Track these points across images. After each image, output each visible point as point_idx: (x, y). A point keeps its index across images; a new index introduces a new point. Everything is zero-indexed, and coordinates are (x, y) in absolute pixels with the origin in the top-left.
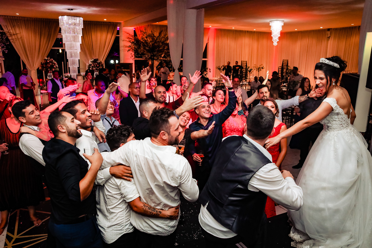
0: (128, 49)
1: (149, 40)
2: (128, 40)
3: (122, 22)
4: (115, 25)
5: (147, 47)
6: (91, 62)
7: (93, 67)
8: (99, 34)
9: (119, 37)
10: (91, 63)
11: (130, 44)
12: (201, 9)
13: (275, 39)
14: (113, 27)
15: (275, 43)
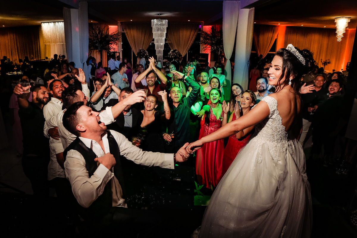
3: (203, 22)
4: (198, 24)
6: (171, 52)
7: (172, 55)
12: (252, 9)
13: (340, 35)
14: (195, 26)
15: (339, 39)
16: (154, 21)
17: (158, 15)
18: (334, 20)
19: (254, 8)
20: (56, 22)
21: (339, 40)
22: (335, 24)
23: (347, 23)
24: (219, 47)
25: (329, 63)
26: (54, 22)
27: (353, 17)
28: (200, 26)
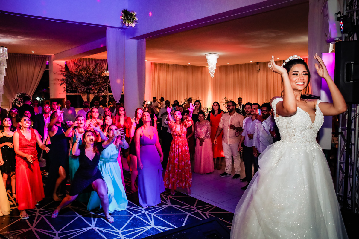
0: (60, 82)
1: (84, 73)
2: (61, 73)
3: (52, 55)
4: (44, 58)
5: (82, 79)
6: (18, 96)
7: (19, 102)
8: (25, 68)
9: (48, 71)
10: (18, 98)
11: (62, 77)
12: (142, 40)
13: (212, 72)
15: (212, 75)
19: (145, 39)
22: (206, 60)
23: (216, 59)
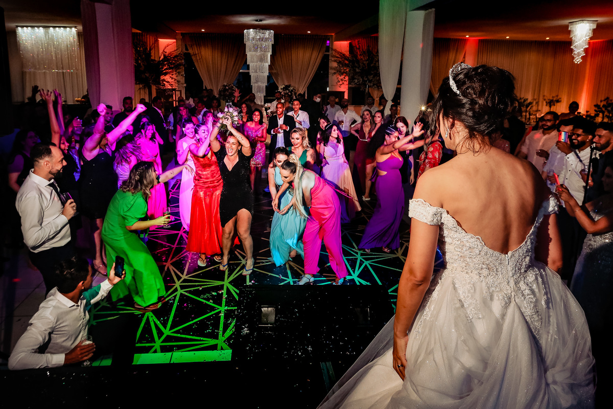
3: (333, 34)
4: (324, 39)
9: (328, 55)
12: (430, 10)
13: (578, 53)
14: (320, 42)
15: (578, 59)
16: (250, 33)
17: (257, 21)
18: (567, 27)
19: (434, 9)
20: (49, 27)
21: (578, 61)
22: (569, 32)
23: (590, 30)
24: (366, 79)
25: (558, 101)
26: (44, 27)
27: (601, 19)
28: (328, 42)
